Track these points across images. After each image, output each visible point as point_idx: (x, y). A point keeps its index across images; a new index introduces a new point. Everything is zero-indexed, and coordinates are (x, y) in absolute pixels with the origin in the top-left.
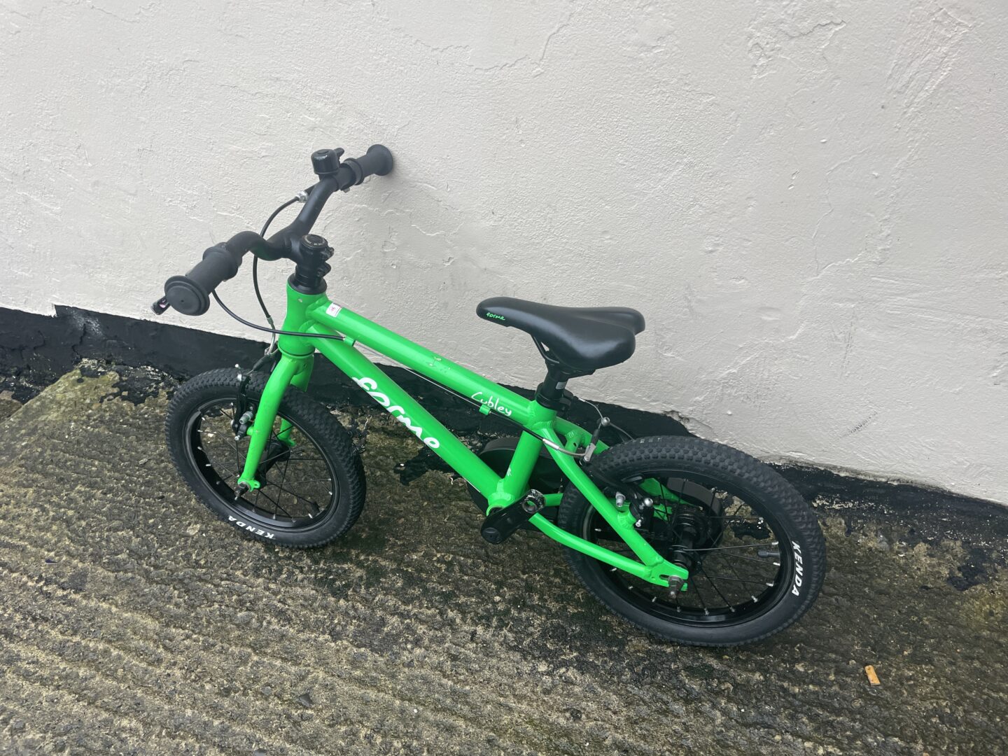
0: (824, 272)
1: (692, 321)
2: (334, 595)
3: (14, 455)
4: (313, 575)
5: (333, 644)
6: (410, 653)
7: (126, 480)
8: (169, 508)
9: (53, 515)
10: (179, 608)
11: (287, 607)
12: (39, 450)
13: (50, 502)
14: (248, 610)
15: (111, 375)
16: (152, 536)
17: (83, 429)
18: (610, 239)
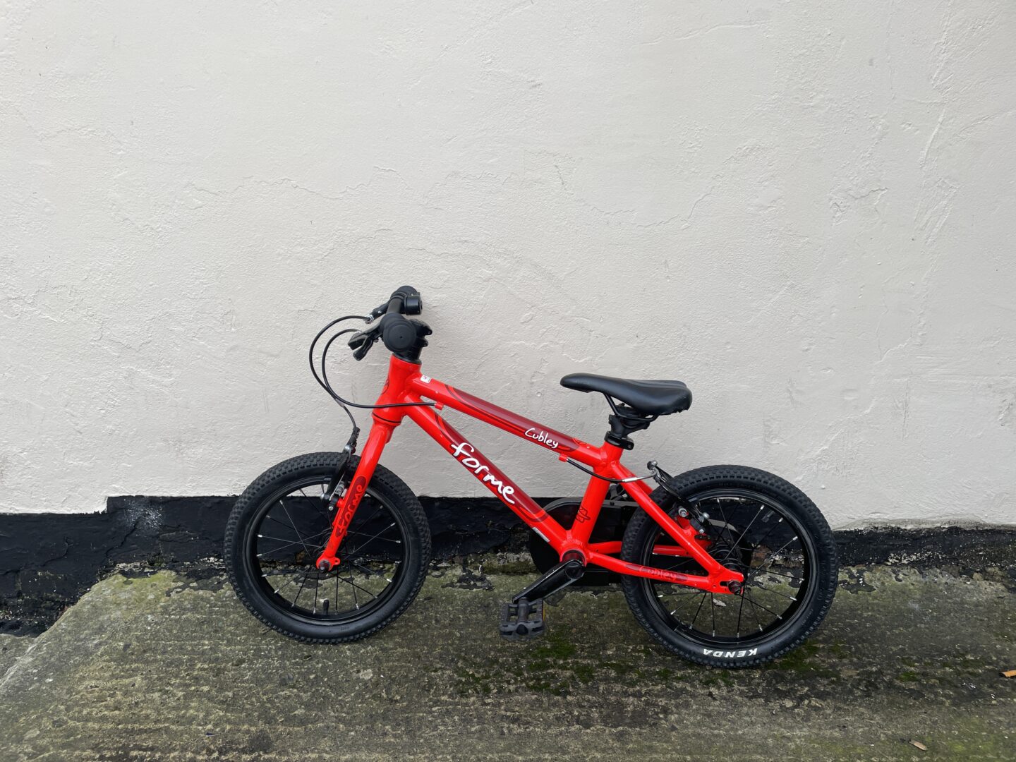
0: (885, 356)
1: (793, 410)
2: (558, 694)
3: (88, 653)
4: (524, 684)
5: (588, 731)
6: (667, 721)
7: (255, 650)
8: (324, 662)
9: (184, 695)
10: (402, 739)
11: (517, 713)
12: (122, 644)
13: (169, 684)
14: (478, 725)
15: (165, 574)
16: (323, 688)
17: (166, 618)
18: (731, 348)
